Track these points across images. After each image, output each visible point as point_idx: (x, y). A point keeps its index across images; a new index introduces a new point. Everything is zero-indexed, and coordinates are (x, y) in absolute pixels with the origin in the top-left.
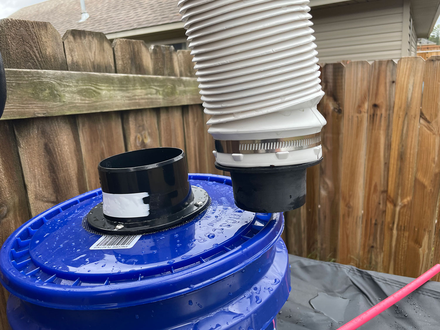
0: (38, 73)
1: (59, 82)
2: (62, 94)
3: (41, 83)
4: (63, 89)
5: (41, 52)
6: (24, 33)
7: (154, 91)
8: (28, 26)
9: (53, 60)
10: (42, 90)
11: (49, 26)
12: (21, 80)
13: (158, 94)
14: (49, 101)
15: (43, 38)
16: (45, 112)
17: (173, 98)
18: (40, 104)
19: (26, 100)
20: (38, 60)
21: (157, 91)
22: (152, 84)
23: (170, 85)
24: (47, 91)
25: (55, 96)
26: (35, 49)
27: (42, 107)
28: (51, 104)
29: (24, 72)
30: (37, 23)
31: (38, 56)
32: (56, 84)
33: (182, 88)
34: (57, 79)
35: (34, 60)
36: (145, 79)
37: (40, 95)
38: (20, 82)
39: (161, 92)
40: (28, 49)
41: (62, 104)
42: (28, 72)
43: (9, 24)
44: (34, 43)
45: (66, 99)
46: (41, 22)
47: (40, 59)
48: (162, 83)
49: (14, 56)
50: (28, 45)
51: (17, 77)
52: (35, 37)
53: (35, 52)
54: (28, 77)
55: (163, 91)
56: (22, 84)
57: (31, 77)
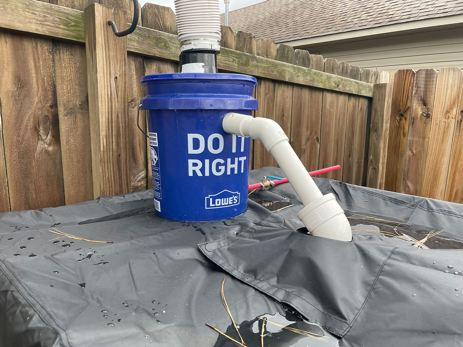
0: (160, 33)
1: (170, 40)
2: (171, 47)
3: (161, 38)
4: (172, 44)
5: (164, 23)
6: (157, 11)
7: (232, 60)
8: (159, 8)
9: (170, 29)
10: (160, 43)
11: (170, 10)
12: (151, 35)
13: (234, 62)
14: (163, 49)
15: (166, 16)
16: (160, 55)
17: (246, 68)
18: (159, 50)
19: (152, 46)
20: (162, 28)
21: (234, 60)
22: (230, 55)
23: (244, 58)
24: (163, 44)
25: (167, 47)
26: (161, 21)
27: (159, 52)
28: (164, 51)
29: (153, 30)
30: (164, 7)
31: (162, 25)
32: (168, 41)
33: (255, 63)
34: (169, 38)
35: (159, 27)
36: (226, 50)
37: (159, 45)
38: (150, 36)
39: (237, 62)
40: (157, 20)
41: (170, 52)
42: (155, 31)
43: (149, 6)
44: (161, 18)
45: (172, 50)
46: (166, 7)
47: (163, 28)
48: (239, 56)
49: (149, 23)
50: (158, 18)
51: (149, 32)
52: (162, 15)
53: (160, 23)
54: (154, 34)
55: (239, 61)
56: (151, 36)
57: (156, 34)
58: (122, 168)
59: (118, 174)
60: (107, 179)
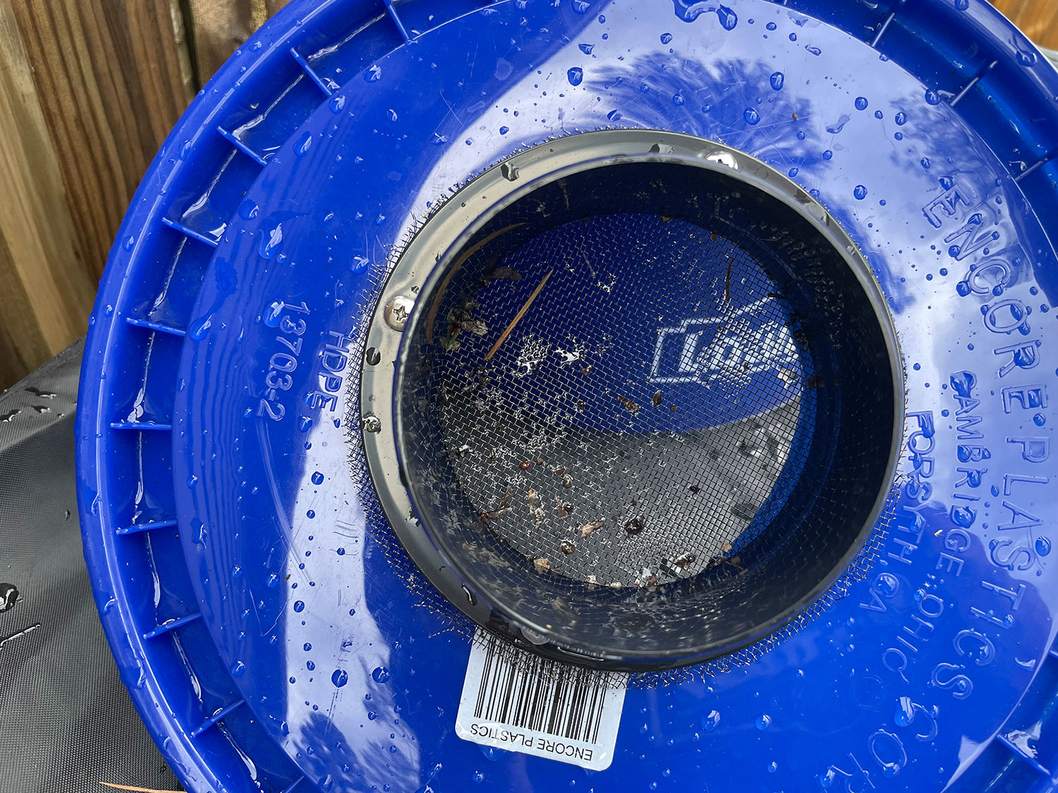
58: (137, 48)
59: (121, 89)
60: (73, 127)
